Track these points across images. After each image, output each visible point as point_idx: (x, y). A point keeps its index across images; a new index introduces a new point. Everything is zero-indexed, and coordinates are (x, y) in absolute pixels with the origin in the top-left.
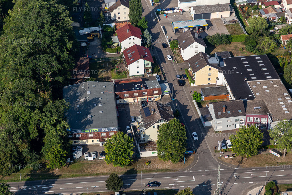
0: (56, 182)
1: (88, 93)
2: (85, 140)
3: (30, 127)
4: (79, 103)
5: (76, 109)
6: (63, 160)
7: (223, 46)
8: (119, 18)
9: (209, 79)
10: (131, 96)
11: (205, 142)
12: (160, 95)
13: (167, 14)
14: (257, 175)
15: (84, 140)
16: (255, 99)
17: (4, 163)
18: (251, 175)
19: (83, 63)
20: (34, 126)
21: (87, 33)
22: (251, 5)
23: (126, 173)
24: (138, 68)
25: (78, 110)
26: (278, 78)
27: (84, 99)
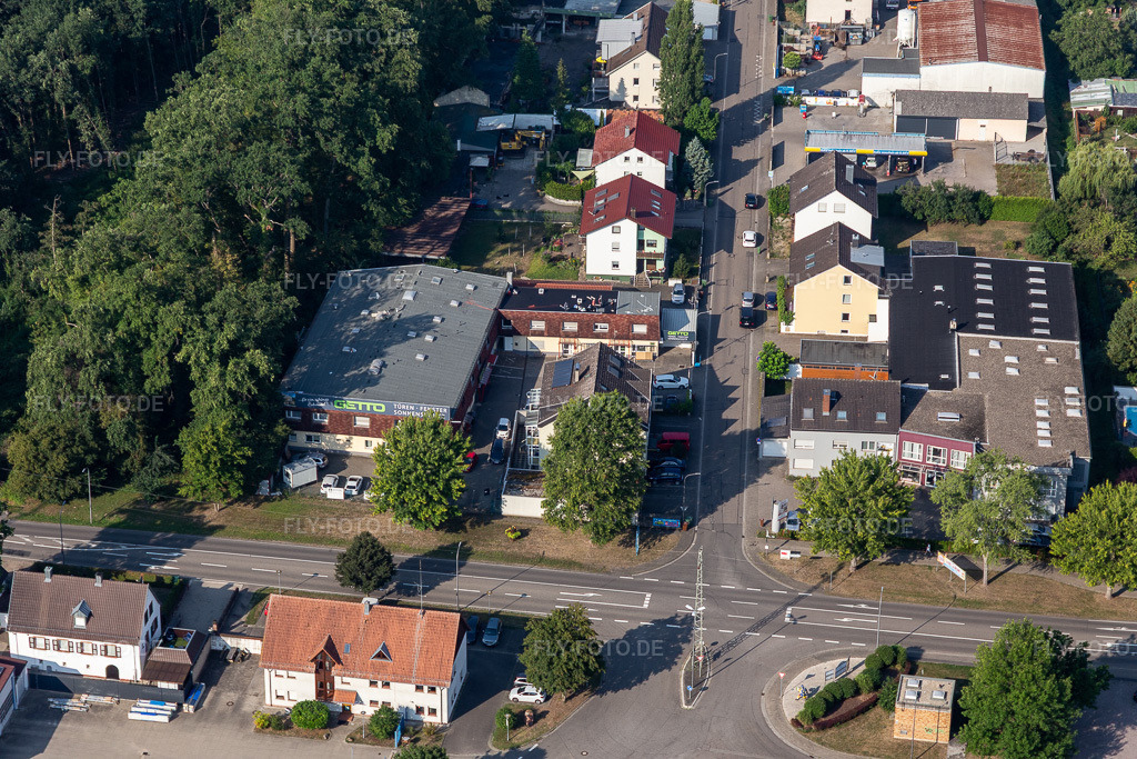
0: (198, 544)
1: (408, 296)
2: (342, 438)
3: (147, 355)
4: (365, 323)
5: (348, 337)
6: (232, 477)
7: (954, 228)
8: (636, 98)
9: (846, 317)
10: (554, 330)
11: (740, 503)
12: (656, 343)
13: (810, 108)
14: (865, 624)
15: (339, 437)
16: (957, 389)
17: (47, 459)
18: (845, 620)
19: (443, 214)
20: (161, 354)
21: (500, 127)
22: (1120, 113)
23: (433, 553)
24: (615, 249)
25: (353, 341)
26: (1074, 339)
27: (385, 312)
